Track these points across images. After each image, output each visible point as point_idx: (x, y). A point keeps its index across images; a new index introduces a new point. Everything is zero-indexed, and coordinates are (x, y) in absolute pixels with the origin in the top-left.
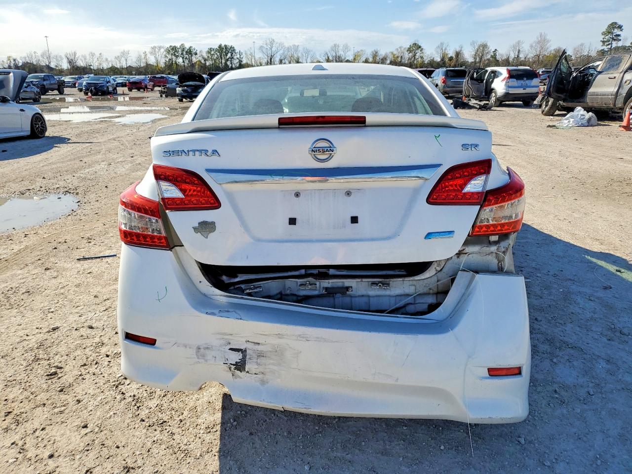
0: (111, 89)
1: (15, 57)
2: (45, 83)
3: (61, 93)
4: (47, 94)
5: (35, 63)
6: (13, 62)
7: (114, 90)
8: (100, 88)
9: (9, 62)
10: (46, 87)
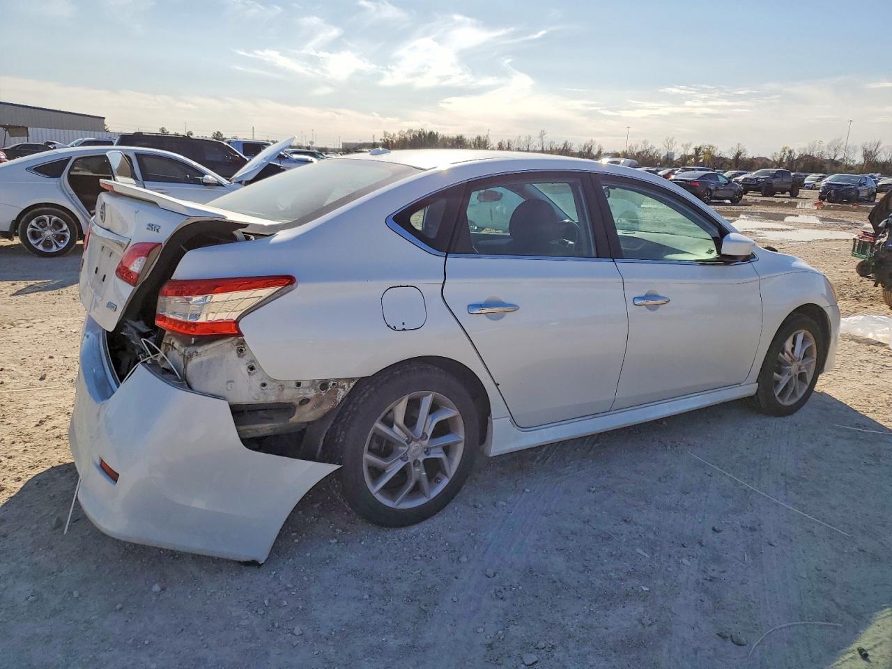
0: (864, 194)
1: (791, 148)
2: (774, 181)
3: (794, 195)
4: (776, 195)
5: (816, 156)
6: (787, 154)
7: (869, 196)
8: (844, 192)
9: (783, 154)
10: (774, 187)
